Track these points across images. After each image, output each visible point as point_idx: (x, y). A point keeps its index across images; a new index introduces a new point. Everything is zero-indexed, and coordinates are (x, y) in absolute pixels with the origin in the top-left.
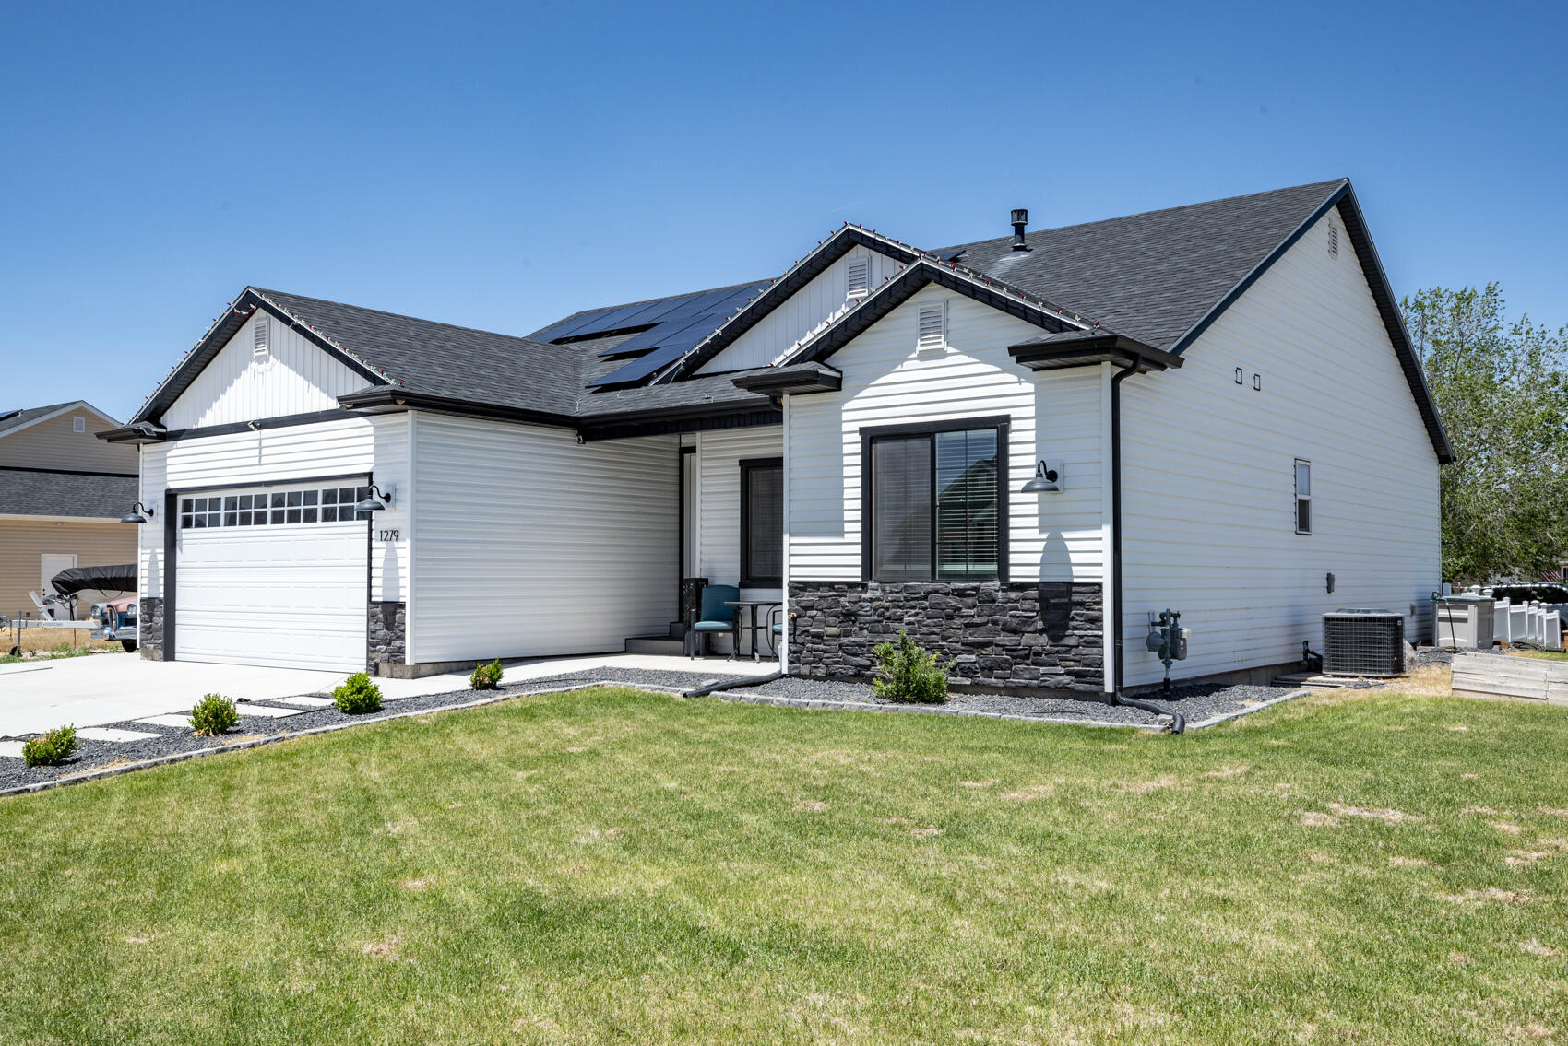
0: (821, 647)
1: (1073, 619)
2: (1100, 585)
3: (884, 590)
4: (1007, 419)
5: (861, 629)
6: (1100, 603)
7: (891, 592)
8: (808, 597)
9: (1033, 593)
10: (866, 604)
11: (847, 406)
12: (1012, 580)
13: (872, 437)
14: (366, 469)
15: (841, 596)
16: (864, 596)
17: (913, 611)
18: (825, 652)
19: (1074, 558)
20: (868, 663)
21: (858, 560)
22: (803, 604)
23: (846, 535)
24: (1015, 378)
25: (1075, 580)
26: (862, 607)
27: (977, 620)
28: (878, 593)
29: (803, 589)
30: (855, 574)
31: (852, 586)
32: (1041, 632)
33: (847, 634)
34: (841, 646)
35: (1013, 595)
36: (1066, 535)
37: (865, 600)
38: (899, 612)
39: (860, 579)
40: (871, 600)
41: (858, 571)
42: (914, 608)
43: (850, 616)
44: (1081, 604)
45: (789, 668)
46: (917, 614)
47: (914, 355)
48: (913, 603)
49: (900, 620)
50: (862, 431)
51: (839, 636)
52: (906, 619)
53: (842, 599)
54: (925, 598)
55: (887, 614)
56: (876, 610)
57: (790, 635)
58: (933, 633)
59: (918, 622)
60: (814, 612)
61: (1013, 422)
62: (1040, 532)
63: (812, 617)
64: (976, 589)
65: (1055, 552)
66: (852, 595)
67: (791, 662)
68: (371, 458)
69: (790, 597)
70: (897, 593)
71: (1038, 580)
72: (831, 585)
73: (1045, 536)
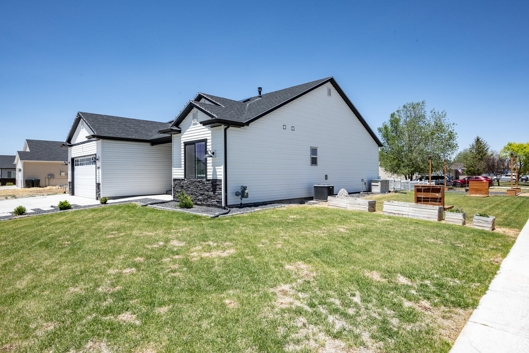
1: (217, 188)
2: (221, 180)
4: (206, 139)
5: (184, 190)
6: (221, 184)
8: (176, 182)
9: (210, 182)
11: (182, 137)
12: (208, 179)
13: (186, 144)
14: (95, 153)
15: (181, 182)
16: (185, 182)
17: (192, 186)
19: (218, 173)
21: (183, 174)
22: (175, 184)
23: (182, 168)
24: (207, 129)
25: (218, 179)
26: (184, 185)
27: (202, 188)
28: (187, 182)
29: (175, 180)
30: (182, 177)
31: (182, 180)
32: (212, 191)
35: (208, 182)
36: (216, 168)
38: (190, 186)
39: (184, 178)
40: (185, 183)
41: (183, 176)
42: (192, 185)
43: (182, 187)
44: (218, 185)
45: (173, 199)
46: (192, 187)
47: (192, 124)
48: (192, 184)
49: (190, 188)
50: (184, 143)
54: (194, 183)
55: (188, 186)
56: (186, 185)
57: (173, 191)
58: (195, 191)
59: (193, 189)
60: (177, 186)
61: (208, 140)
62: (212, 167)
64: (202, 181)
65: (215, 172)
66: (183, 182)
68: (96, 150)
69: (173, 182)
70: (189, 181)
71: (212, 179)
72: (179, 179)
73: (213, 168)
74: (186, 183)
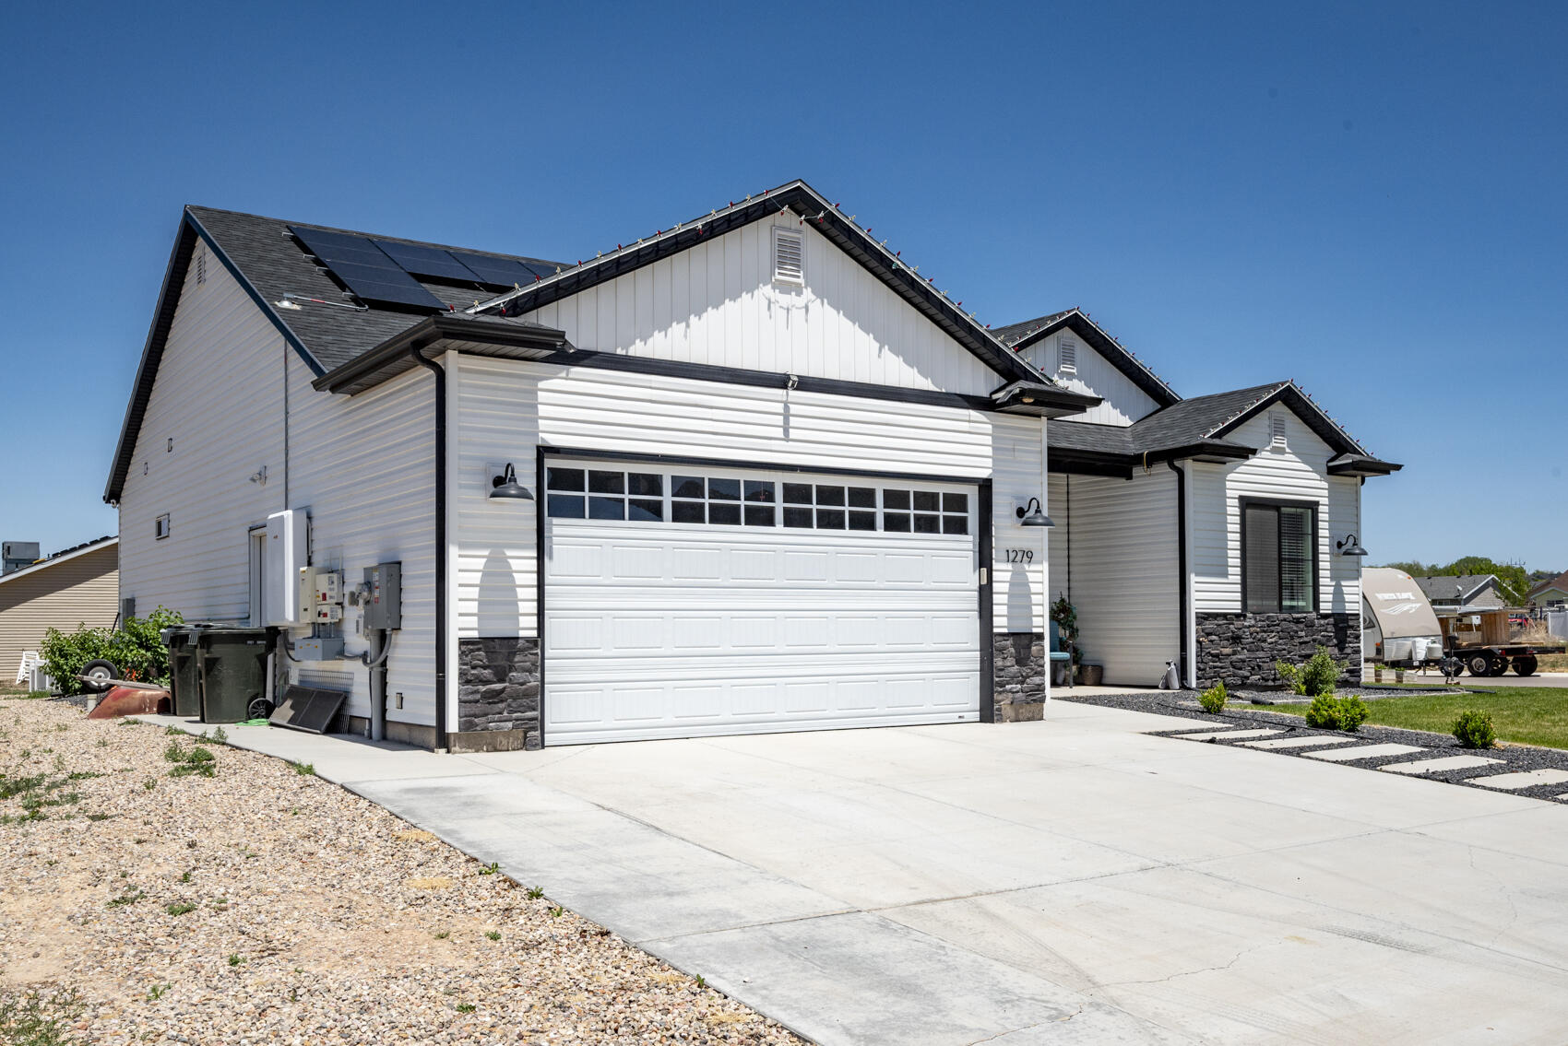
0: (1220, 665)
1: (1349, 637)
2: (1358, 615)
3: (1255, 619)
4: (1317, 503)
5: (1243, 649)
6: (1359, 626)
7: (1260, 621)
8: (1209, 625)
9: (1331, 620)
10: (1246, 630)
11: (1230, 477)
12: (1321, 612)
13: (1247, 503)
15: (1230, 624)
16: (1246, 624)
17: (1273, 634)
18: (1222, 668)
19: (1347, 598)
20: (1249, 674)
21: (1240, 596)
22: (1206, 631)
23: (1230, 577)
24: (1318, 477)
25: (1347, 612)
26: (1244, 632)
27: (1306, 639)
28: (1253, 622)
29: (1206, 619)
30: (1236, 607)
31: (1237, 616)
32: (1335, 646)
33: (1235, 653)
34: (1231, 662)
35: (1322, 622)
36: (1343, 583)
37: (1246, 627)
38: (1265, 635)
39: (1240, 611)
40: (1250, 626)
41: (1238, 605)
42: (1272, 632)
43: (1236, 639)
44: (1352, 627)
45: (1197, 683)
47: (1268, 448)
48: (1272, 628)
49: (1265, 641)
50: (1241, 498)
51: (1230, 655)
52: (1269, 640)
53: (1231, 626)
54: (1278, 625)
55: (1259, 637)
56: (1251, 634)
57: (1197, 656)
58: (1284, 650)
59: (1275, 642)
60: (1214, 637)
61: (1320, 507)
62: (1331, 580)
63: (1212, 641)
64: (1305, 618)
65: (1338, 594)
66: (1238, 624)
67: (1198, 678)
69: (1197, 625)
70: (1263, 621)
71: (1330, 612)
72: (1225, 616)
73: (1334, 583)
74: (1253, 626)
